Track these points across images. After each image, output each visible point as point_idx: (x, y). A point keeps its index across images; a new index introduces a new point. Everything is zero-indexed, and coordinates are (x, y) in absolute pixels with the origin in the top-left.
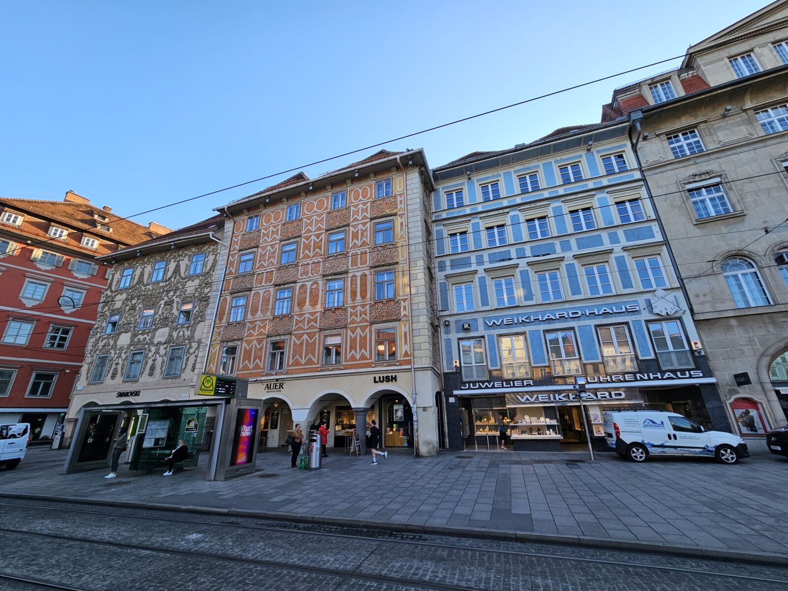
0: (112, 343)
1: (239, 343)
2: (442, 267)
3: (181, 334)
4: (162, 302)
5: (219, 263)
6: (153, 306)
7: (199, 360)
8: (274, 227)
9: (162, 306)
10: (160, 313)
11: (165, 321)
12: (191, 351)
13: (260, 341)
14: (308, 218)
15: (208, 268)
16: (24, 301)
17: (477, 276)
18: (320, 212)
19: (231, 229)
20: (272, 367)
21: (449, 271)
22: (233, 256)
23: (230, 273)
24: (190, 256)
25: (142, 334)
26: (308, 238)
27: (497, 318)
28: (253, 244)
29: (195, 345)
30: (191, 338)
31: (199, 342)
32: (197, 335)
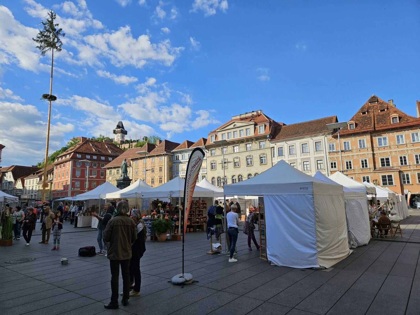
14: (147, 163)
18: (149, 162)
19: (132, 163)
22: (133, 170)
23: (133, 174)
26: (148, 168)
28: (137, 168)
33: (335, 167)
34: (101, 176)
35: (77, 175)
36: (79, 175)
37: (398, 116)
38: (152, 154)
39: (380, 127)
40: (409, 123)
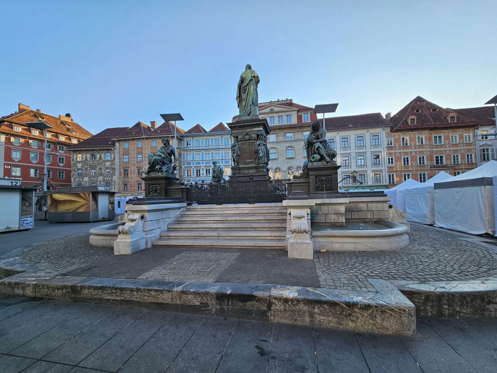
0: (81, 180)
1: (128, 183)
2: (184, 164)
3: (108, 179)
4: (98, 168)
5: (116, 157)
6: (94, 169)
7: (116, 186)
8: (134, 148)
9: (98, 169)
10: (98, 171)
11: (101, 174)
12: (113, 184)
13: (134, 183)
14: (145, 148)
15: (113, 159)
16: (14, 159)
17: (192, 168)
18: (148, 146)
19: (118, 146)
20: (139, 189)
21: (186, 166)
22: (121, 156)
23: (121, 161)
24: (104, 153)
25: (93, 177)
26: (145, 154)
27: (195, 179)
28: (127, 153)
29: (114, 183)
30: (112, 180)
31: (115, 182)
32: (114, 179)
33: (392, 163)
34: (60, 162)
35: (14, 157)
36: (18, 157)
37: (456, 116)
38: (154, 135)
39: (439, 125)
40: (465, 123)
